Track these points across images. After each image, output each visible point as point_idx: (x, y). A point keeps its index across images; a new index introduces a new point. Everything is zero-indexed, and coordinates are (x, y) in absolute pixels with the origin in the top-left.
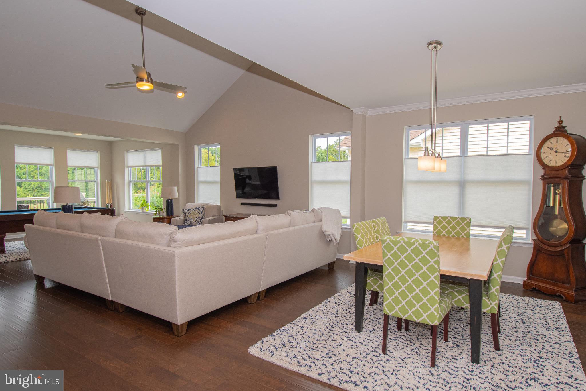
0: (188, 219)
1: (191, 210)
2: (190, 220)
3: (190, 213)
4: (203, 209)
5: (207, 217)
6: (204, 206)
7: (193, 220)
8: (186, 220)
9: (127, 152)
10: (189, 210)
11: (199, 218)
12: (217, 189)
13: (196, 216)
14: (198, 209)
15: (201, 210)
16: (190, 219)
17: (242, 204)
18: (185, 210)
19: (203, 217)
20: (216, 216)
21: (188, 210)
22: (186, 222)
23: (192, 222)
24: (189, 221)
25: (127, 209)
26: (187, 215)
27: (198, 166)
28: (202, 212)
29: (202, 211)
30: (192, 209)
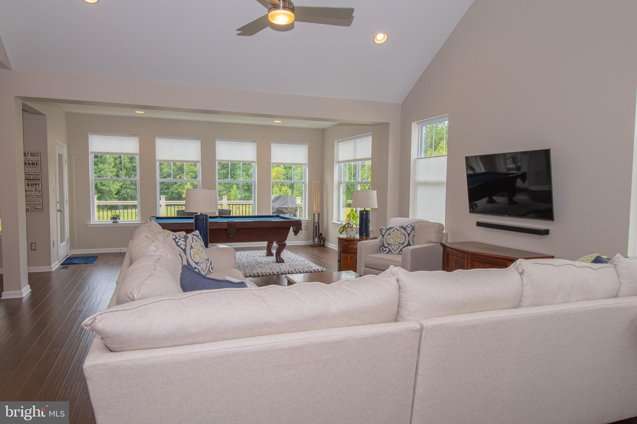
0: (386, 245)
1: (393, 230)
2: (388, 246)
3: (390, 234)
4: (413, 229)
5: (418, 244)
6: (416, 224)
7: (393, 246)
8: (383, 245)
9: (338, 142)
10: (390, 228)
11: (403, 243)
12: (440, 195)
13: (399, 239)
14: (404, 228)
15: (409, 230)
16: (389, 244)
17: (479, 224)
18: (384, 228)
19: (411, 243)
20: (433, 242)
21: (388, 229)
22: (383, 249)
23: (392, 250)
24: (386, 247)
25: (335, 221)
26: (385, 237)
27: (416, 157)
28: (409, 234)
29: (409, 232)
30: (394, 228)
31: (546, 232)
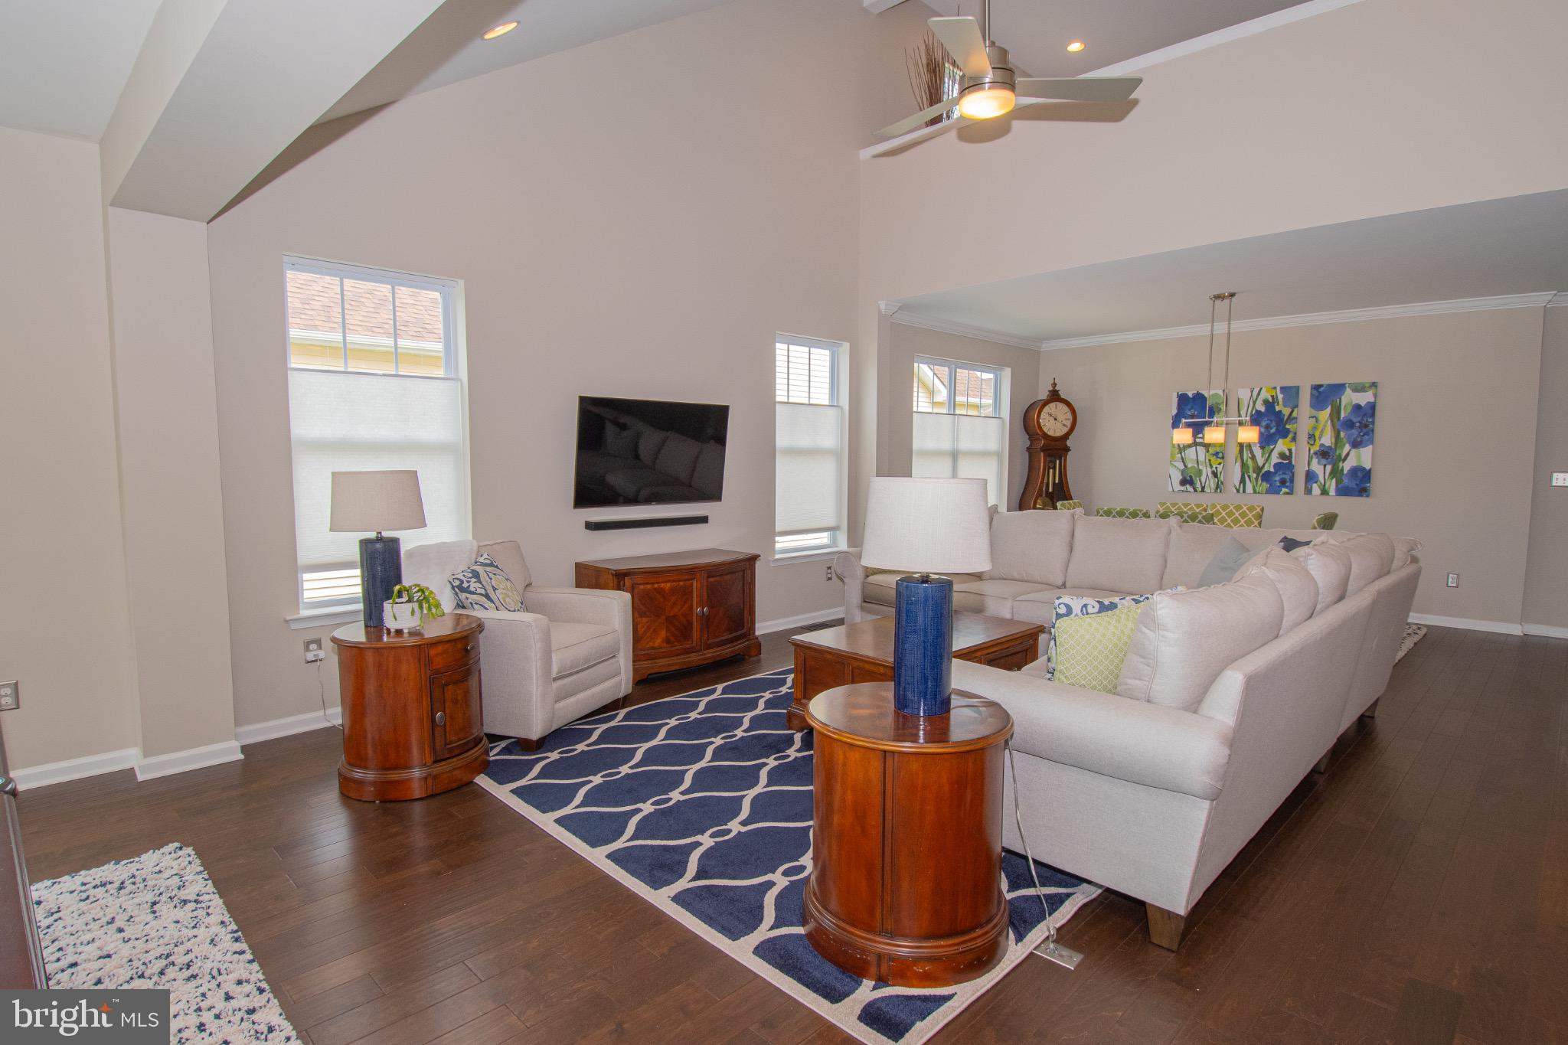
6: (487, 553)
31: (704, 520)
